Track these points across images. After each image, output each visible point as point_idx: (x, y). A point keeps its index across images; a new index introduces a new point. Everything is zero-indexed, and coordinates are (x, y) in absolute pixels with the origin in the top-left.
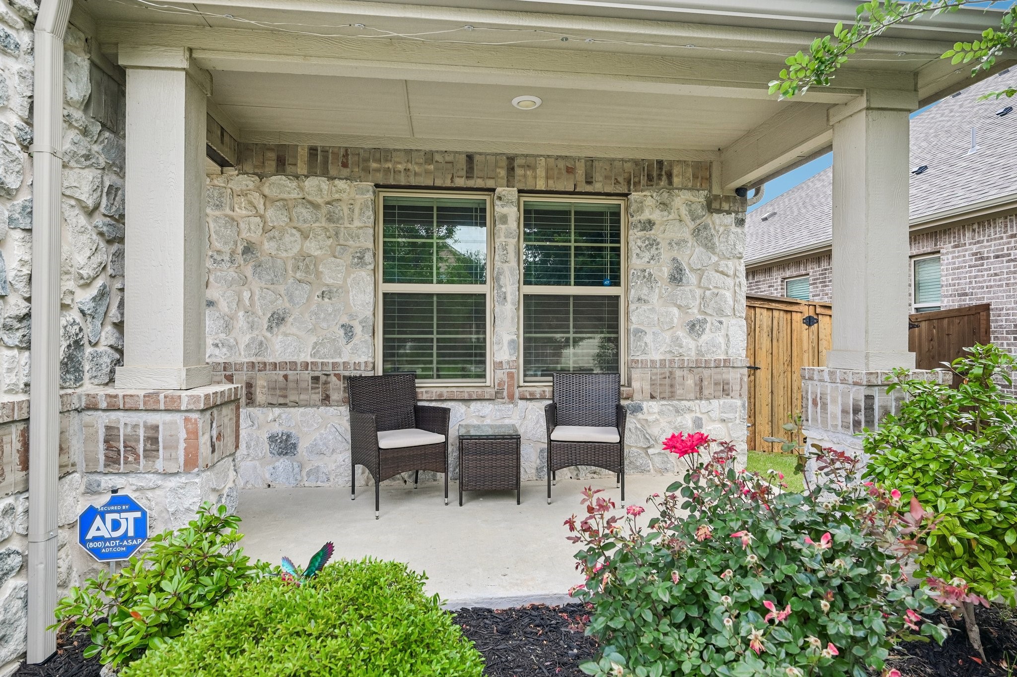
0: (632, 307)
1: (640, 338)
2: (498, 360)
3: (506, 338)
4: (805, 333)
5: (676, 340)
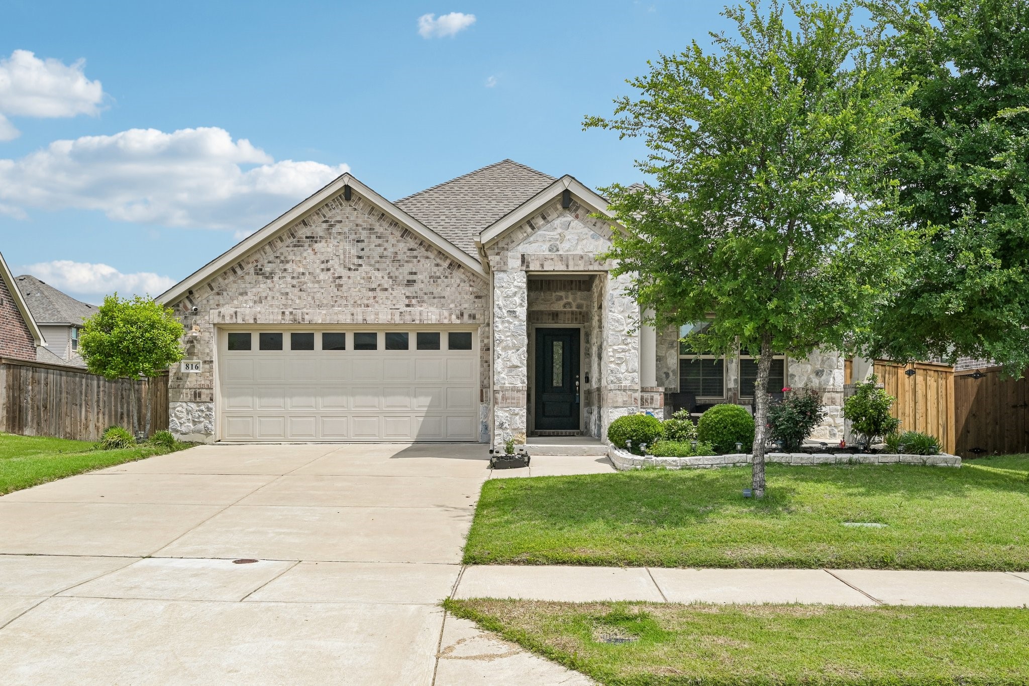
0: (789, 364)
1: (793, 379)
2: (729, 387)
3: (733, 378)
4: (907, 380)
5: (809, 379)
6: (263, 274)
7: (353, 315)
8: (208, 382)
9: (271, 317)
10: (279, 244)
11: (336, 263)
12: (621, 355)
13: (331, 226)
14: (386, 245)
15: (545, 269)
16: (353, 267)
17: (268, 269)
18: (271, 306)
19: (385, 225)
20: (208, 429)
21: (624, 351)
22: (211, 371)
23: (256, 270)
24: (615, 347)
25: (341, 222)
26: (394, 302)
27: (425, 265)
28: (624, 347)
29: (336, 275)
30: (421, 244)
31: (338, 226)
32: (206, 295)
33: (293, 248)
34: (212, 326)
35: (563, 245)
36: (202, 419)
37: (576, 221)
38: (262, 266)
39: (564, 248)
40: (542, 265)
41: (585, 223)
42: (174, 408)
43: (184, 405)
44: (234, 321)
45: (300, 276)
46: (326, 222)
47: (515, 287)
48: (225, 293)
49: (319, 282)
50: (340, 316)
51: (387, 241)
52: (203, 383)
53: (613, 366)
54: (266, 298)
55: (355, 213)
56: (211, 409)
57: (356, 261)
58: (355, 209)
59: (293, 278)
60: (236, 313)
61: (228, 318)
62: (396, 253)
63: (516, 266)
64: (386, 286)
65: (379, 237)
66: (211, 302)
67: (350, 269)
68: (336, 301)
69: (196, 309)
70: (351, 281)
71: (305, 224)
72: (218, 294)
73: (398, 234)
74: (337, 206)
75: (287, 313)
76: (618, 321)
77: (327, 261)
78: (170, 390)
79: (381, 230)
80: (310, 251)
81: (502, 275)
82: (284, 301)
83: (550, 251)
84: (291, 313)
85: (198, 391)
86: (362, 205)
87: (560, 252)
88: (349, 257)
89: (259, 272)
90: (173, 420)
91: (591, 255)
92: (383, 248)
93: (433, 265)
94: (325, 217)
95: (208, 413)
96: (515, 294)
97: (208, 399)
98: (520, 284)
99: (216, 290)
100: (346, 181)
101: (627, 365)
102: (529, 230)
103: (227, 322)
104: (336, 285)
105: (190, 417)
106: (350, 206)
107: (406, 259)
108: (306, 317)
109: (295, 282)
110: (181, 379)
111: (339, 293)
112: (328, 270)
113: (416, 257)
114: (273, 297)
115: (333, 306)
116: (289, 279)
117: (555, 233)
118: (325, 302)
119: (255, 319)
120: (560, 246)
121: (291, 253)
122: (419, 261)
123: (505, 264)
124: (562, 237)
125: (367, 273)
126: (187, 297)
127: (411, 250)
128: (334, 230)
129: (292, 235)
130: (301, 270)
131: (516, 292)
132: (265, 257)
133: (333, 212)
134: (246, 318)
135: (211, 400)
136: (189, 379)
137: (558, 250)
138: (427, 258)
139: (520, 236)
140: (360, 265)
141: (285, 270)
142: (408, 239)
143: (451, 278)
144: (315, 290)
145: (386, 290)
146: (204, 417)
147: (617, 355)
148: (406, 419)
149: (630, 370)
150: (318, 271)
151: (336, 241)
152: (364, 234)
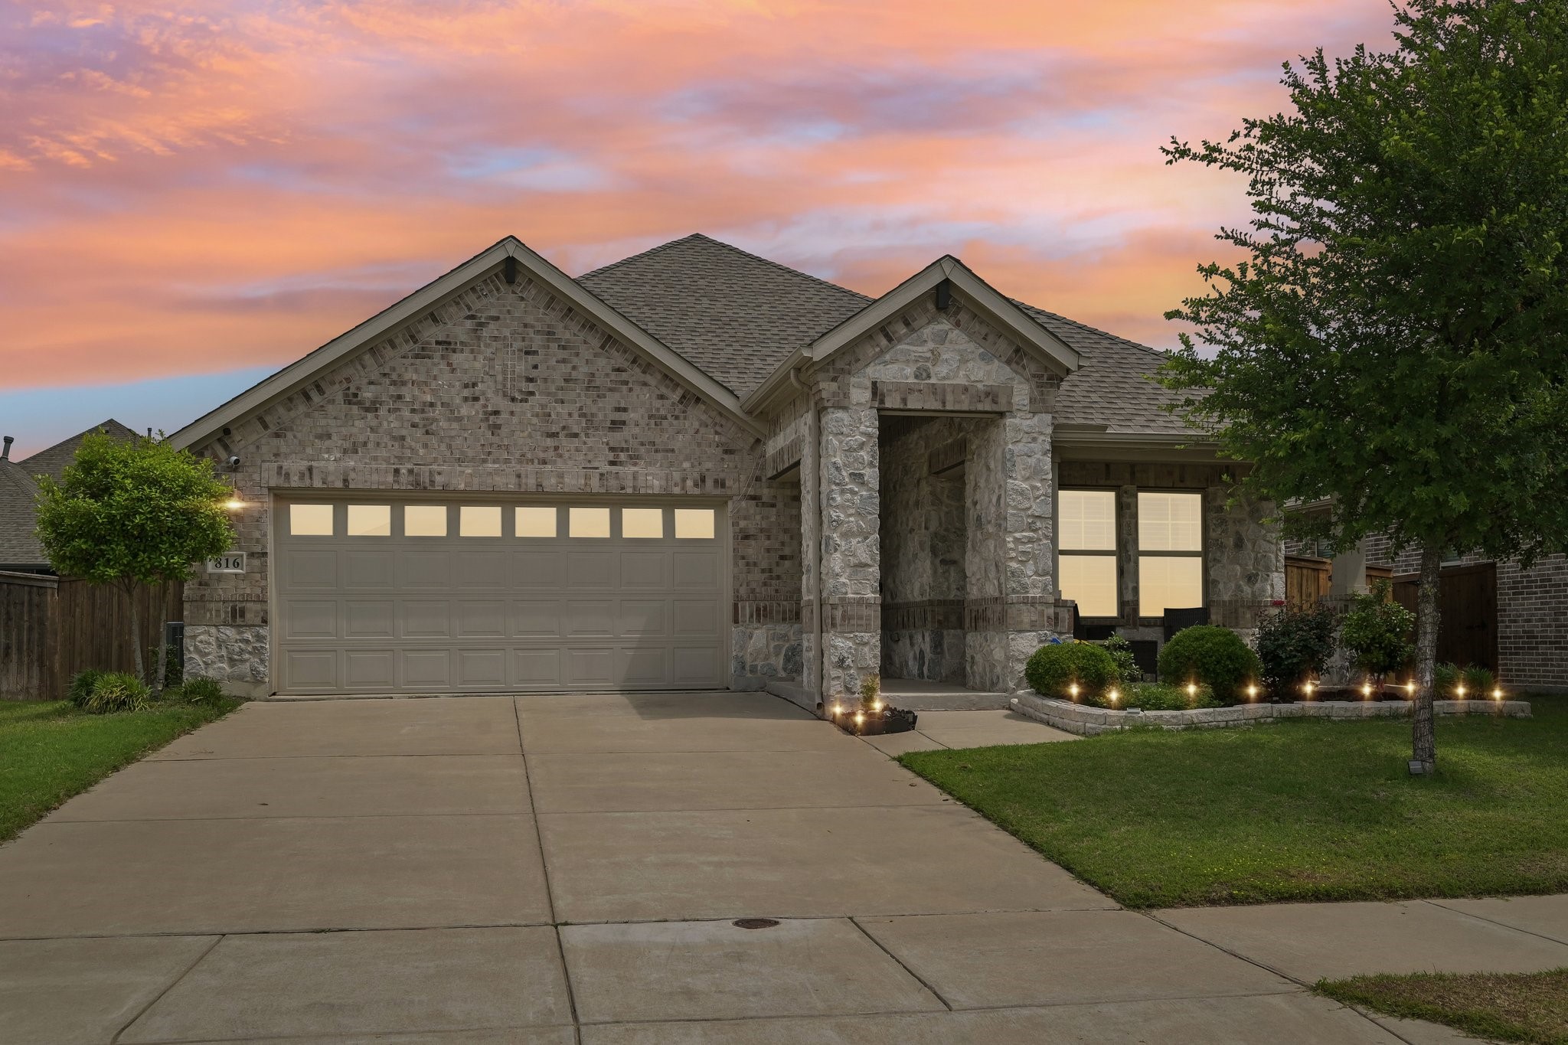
0: (1210, 565)
1: (1216, 586)
2: (1126, 599)
3: (1131, 585)
5: (1239, 588)
6: (359, 403)
7: (519, 476)
8: (259, 591)
9: (375, 477)
10: (389, 352)
11: (488, 387)
12: (1028, 547)
13: (481, 324)
14: (575, 360)
15: (909, 407)
16: (518, 396)
17: (368, 394)
18: (375, 458)
19: (575, 327)
20: (259, 672)
21: (1031, 541)
22: (263, 571)
23: (346, 395)
24: (1018, 535)
25: (497, 318)
26: (590, 457)
27: (642, 397)
28: (1031, 534)
29: (490, 409)
30: (634, 362)
31: (492, 325)
32: (255, 437)
33: (413, 361)
34: (266, 491)
35: (937, 369)
36: (247, 656)
37: (956, 332)
38: (358, 388)
39: (940, 373)
40: (904, 401)
41: (971, 335)
42: (194, 637)
43: (213, 630)
44: (307, 483)
45: (427, 409)
46: (472, 317)
47: (863, 434)
48: (289, 435)
49: (459, 419)
50: (497, 478)
51: (577, 354)
52: (248, 591)
53: (1014, 565)
54: (365, 444)
55: (523, 304)
56: (264, 637)
57: (524, 386)
58: (522, 299)
59: (413, 411)
60: (310, 469)
61: (296, 478)
62: (593, 375)
63: (863, 400)
64: (575, 429)
65: (564, 348)
66: (264, 449)
67: (513, 399)
68: (489, 453)
69: (236, 462)
70: (515, 420)
71: (435, 320)
72: (277, 435)
73: (595, 342)
74: (491, 291)
75: (403, 471)
76: (1022, 493)
77: (474, 385)
78: (186, 606)
79: (567, 335)
80: (443, 366)
81: (840, 414)
82: (396, 450)
83: (916, 377)
84: (411, 471)
85: (239, 605)
86: (533, 292)
87: (933, 381)
88: (513, 380)
89: (352, 399)
90: (191, 659)
91: (980, 386)
92: (570, 366)
93: (654, 396)
94: (469, 309)
95: (258, 645)
96: (862, 445)
97: (258, 621)
98: (870, 429)
99: (273, 429)
100: (511, 250)
101: (1036, 563)
102: (884, 342)
103: (294, 485)
104: (489, 425)
105: (224, 652)
106: (514, 292)
107: (609, 385)
108: (438, 479)
109: (417, 418)
110: (207, 584)
111: (495, 439)
112: (476, 399)
113: (626, 383)
114: (378, 444)
115: (484, 461)
116: (406, 413)
117: (925, 349)
118: (470, 453)
119: (345, 481)
120: (932, 371)
121: (410, 369)
122: (631, 390)
123: (846, 395)
124: (936, 357)
125: (543, 406)
126: (219, 440)
127: (618, 370)
128: (485, 333)
129: (412, 337)
130: (429, 398)
131: (863, 443)
132: (363, 374)
133: (485, 301)
134: (330, 479)
135: (265, 621)
136: (222, 585)
137: (929, 377)
138: (645, 384)
139: (871, 351)
140: (532, 393)
141: (399, 397)
142: (613, 352)
143: (685, 418)
144: (453, 433)
145: (576, 435)
146: (250, 653)
147: (1021, 548)
148: (606, 653)
149: (1040, 572)
150: (458, 401)
151: (491, 350)
152: (537, 342)
